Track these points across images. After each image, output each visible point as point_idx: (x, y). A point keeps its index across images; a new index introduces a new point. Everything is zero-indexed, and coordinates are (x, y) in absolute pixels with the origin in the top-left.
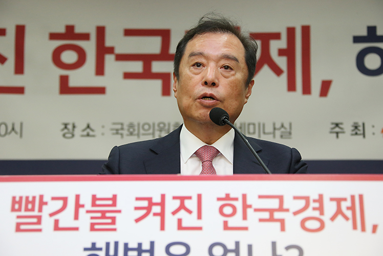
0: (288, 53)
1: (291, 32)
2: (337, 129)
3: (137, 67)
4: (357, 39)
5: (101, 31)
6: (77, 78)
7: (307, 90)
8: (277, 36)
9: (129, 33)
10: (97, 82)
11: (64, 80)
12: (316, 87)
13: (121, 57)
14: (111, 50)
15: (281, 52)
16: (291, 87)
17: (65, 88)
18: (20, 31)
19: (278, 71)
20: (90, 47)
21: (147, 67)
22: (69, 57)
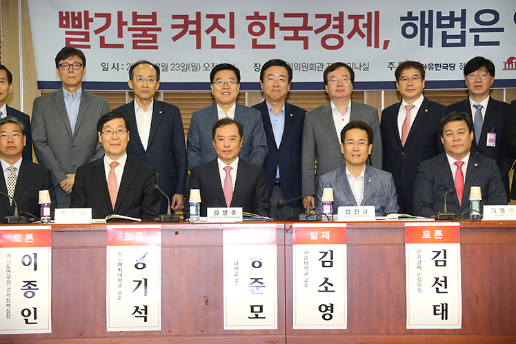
0: (368, 26)
1: (369, 14)
2: (391, 66)
3: (291, 34)
4: (402, 19)
5: (272, 14)
6: (262, 40)
7: (377, 46)
8: (362, 17)
9: (286, 15)
10: (271, 42)
11: (254, 41)
12: (381, 44)
13: (282, 29)
14: (277, 25)
15: (364, 26)
16: (369, 44)
17: (255, 45)
18: (232, 14)
19: (362, 36)
20: (267, 23)
21: (296, 33)
22: (256, 29)
